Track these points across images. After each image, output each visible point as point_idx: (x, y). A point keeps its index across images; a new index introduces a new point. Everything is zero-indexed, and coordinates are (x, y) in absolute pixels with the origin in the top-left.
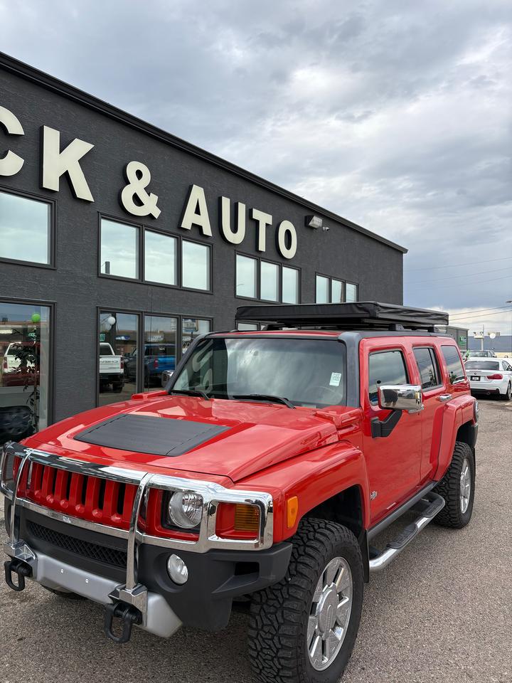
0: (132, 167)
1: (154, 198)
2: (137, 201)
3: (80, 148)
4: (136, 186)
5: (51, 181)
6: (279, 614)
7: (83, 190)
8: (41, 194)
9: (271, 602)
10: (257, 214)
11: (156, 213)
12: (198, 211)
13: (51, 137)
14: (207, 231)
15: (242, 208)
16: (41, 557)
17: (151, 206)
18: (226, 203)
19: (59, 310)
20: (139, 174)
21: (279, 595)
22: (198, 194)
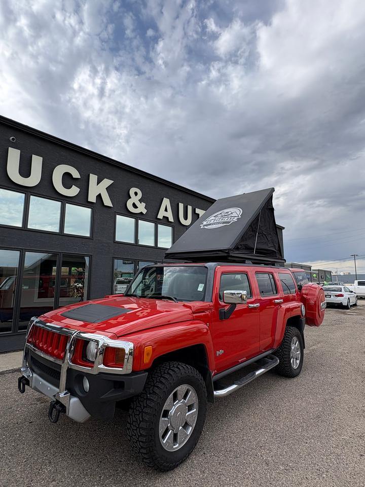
0: (132, 191)
1: (144, 204)
2: (135, 206)
3: (107, 182)
4: (134, 199)
5: (92, 198)
6: (140, 415)
7: (107, 202)
8: (87, 204)
9: (138, 408)
10: (198, 211)
11: (144, 211)
12: (166, 210)
13: (93, 178)
14: (171, 219)
15: (190, 208)
16: (35, 375)
17: (142, 208)
18: (181, 206)
19: (93, 258)
20: (136, 194)
21: (142, 404)
22: (166, 202)
